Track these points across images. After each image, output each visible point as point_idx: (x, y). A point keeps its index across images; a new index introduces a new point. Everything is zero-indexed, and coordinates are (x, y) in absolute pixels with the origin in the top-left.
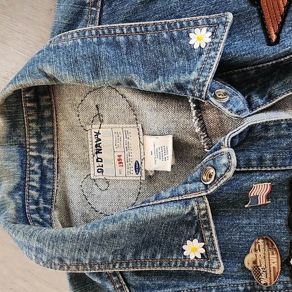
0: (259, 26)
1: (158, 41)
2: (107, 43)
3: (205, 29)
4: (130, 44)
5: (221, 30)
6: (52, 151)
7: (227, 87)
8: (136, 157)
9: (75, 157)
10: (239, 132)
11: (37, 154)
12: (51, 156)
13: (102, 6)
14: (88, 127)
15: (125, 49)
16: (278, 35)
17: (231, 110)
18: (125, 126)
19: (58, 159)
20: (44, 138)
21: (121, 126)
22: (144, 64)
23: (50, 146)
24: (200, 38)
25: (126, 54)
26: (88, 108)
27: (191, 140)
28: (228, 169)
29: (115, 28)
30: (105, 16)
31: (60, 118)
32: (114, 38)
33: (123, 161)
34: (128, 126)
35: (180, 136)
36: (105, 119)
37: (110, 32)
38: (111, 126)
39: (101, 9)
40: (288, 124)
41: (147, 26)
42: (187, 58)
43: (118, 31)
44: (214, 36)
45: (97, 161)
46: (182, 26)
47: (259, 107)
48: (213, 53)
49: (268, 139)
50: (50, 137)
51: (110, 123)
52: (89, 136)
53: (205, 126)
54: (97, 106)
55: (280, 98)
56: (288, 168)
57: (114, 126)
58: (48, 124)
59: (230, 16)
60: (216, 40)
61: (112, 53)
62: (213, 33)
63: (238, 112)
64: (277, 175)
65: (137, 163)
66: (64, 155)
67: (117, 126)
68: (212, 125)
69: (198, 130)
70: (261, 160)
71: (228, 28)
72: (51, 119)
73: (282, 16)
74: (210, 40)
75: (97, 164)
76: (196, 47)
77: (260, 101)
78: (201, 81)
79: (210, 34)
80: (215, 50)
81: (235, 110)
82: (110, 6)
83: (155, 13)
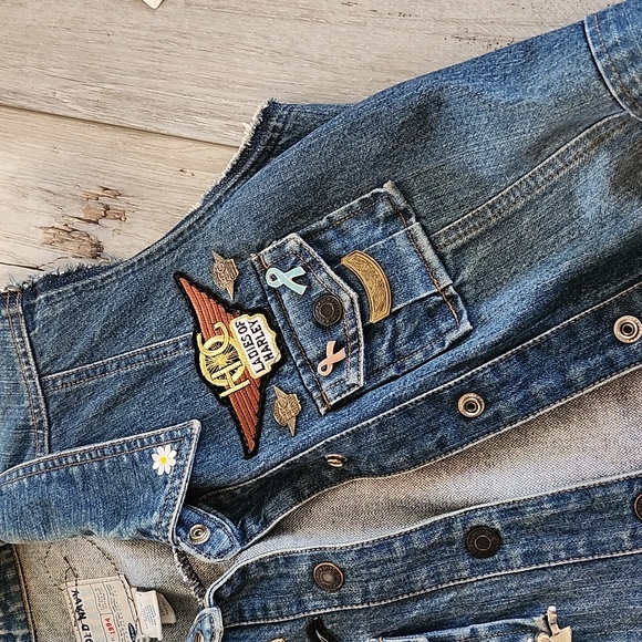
0: (234, 431)
1: (117, 468)
2: (59, 479)
3: (168, 447)
4: (86, 476)
5: (187, 447)
6: (25, 624)
7: (211, 516)
8: (127, 619)
9: (56, 627)
10: (225, 580)
11: (7, 632)
12: (25, 631)
13: (50, 426)
14: (63, 586)
15: (81, 483)
16: (257, 440)
17: (209, 555)
18: (104, 579)
19: (35, 632)
20: (12, 609)
21: (100, 580)
22: (105, 501)
23: (22, 617)
24: (164, 460)
25: (83, 490)
26: (56, 562)
27: (182, 590)
28: (212, 636)
29: (66, 457)
30: (54, 441)
31: (28, 576)
32: (67, 469)
33: (113, 626)
34: (109, 578)
35: (169, 587)
36: (80, 572)
37: (61, 462)
38: (88, 581)
39: (49, 431)
40: (285, 559)
41: (103, 448)
42: (153, 487)
43: (70, 460)
44: (179, 456)
45: (84, 629)
46: (143, 444)
47: (255, 535)
48: (177, 482)
49: (270, 579)
50: (19, 605)
51: (86, 578)
52: (67, 597)
53: (193, 572)
54: (65, 558)
55: (275, 522)
56: (297, 617)
57: (92, 581)
58: (14, 588)
59: (196, 424)
60: (181, 462)
61: (65, 492)
62: (178, 451)
63: (219, 555)
64: (287, 628)
65: (130, 626)
66: (42, 626)
67: (96, 580)
68: (202, 568)
69: (185, 579)
70: (265, 609)
71: (194, 442)
72: (17, 580)
73: (257, 415)
74: (174, 462)
75: (84, 633)
76: (160, 473)
77: (255, 528)
78: (163, 525)
79: (174, 453)
80: (180, 477)
81: (214, 553)
82: (58, 425)
83: (114, 427)
